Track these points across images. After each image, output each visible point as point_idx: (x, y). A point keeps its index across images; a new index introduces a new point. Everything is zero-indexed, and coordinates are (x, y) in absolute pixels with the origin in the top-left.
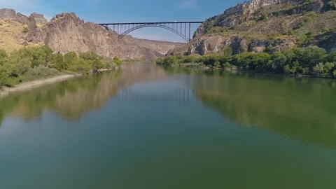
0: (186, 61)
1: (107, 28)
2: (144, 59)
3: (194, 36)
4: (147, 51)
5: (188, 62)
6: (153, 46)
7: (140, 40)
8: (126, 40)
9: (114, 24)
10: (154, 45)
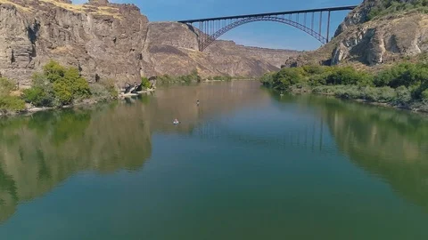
0: (331, 80)
1: (191, 28)
2: (250, 75)
3: (337, 33)
4: (256, 65)
5: (339, 82)
6: (266, 57)
7: (247, 48)
8: (225, 48)
9: (202, 20)
10: (268, 55)
